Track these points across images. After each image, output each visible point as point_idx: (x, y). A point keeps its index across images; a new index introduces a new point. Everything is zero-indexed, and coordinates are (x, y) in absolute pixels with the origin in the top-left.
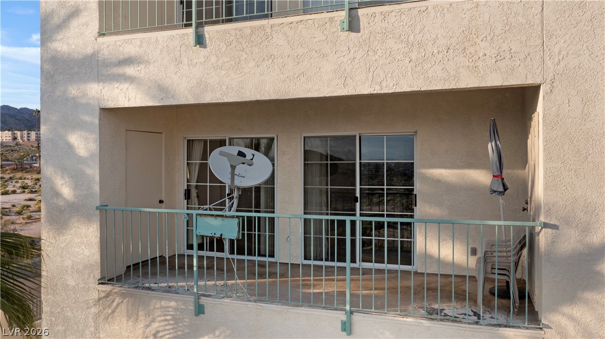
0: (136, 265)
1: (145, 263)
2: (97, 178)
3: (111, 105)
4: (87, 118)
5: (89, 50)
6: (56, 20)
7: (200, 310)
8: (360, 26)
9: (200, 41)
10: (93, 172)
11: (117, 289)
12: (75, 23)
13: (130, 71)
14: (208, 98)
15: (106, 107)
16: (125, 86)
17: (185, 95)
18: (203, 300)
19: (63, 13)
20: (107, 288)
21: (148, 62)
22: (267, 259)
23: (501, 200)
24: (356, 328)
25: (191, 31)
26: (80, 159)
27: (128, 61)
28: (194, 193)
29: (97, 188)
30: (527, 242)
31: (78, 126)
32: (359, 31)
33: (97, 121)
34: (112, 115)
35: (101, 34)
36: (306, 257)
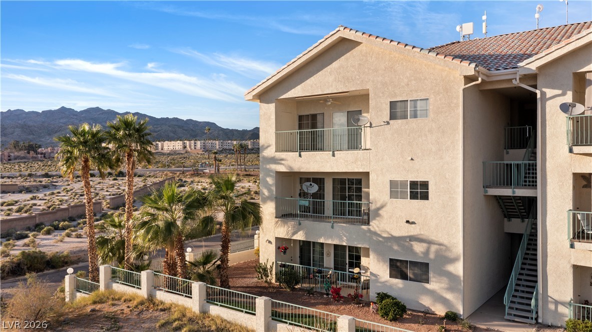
0: (285, 215)
1: (287, 214)
2: (275, 190)
3: (278, 171)
4: (272, 174)
5: (273, 156)
6: (265, 147)
7: (300, 224)
8: (335, 155)
9: (300, 156)
10: (274, 188)
11: (280, 219)
12: (269, 148)
13: (283, 162)
14: (302, 171)
16: (282, 166)
17: (296, 170)
18: (301, 222)
19: (266, 145)
20: (278, 219)
21: (287, 160)
22: (322, 215)
24: (334, 227)
25: (298, 153)
26: (270, 185)
27: (282, 160)
28: (302, 194)
29: (274, 193)
31: (269, 176)
33: (275, 175)
34: (279, 174)
35: (276, 152)
36: (334, 215)
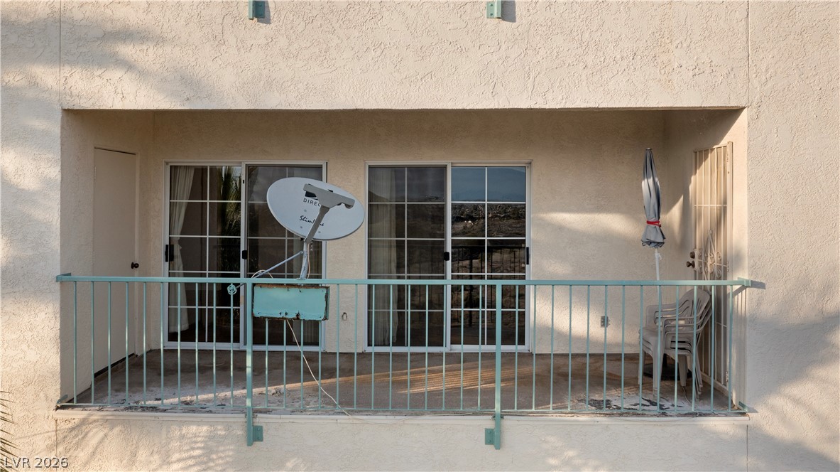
2: (56, 226)
7: (255, 435)
8: (515, 12)
9: (260, 12)
13: (127, 50)
15: (76, 108)
18: (262, 419)
20: (76, 415)
21: (160, 39)
23: (657, 254)
24: (508, 437)
28: (178, 251)
32: (513, 20)
36: (371, 342)
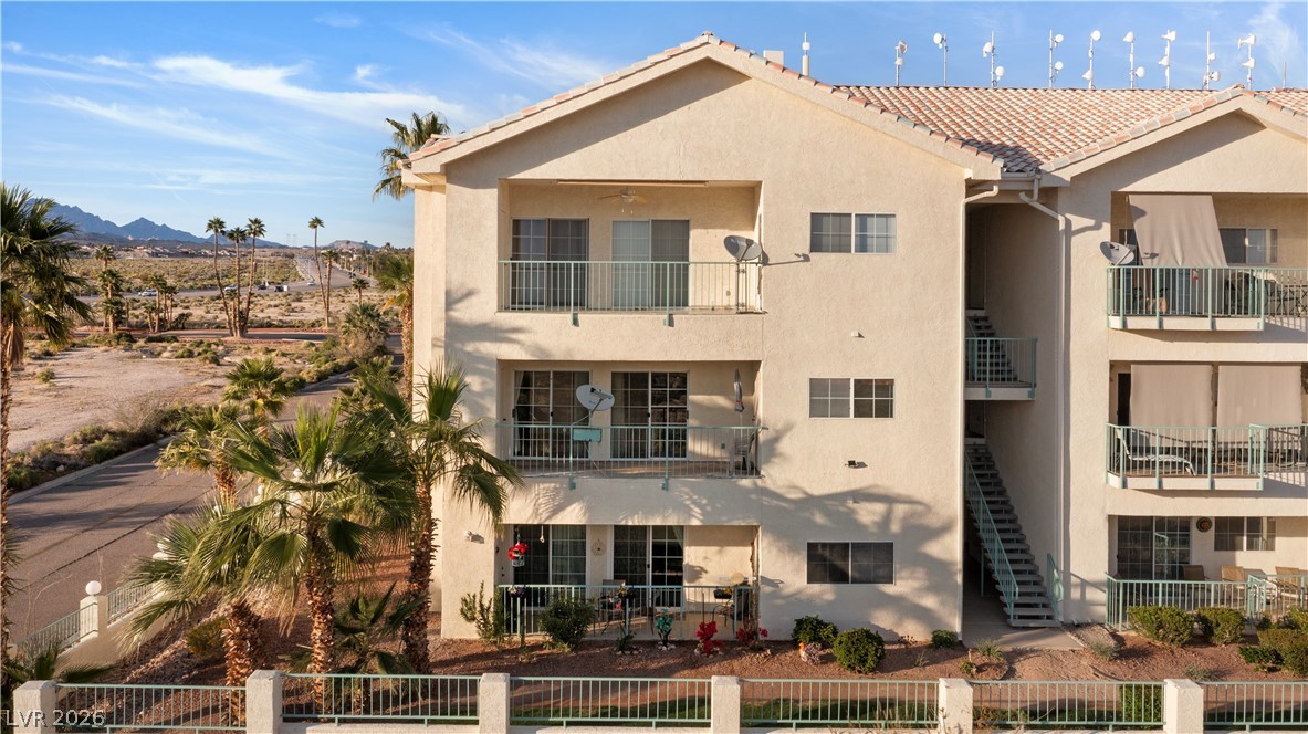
3: (506, 358)
4: (485, 366)
5: (490, 320)
7: (573, 486)
9: (575, 322)
13: (517, 336)
14: (578, 358)
16: (516, 346)
21: (535, 333)
23: (741, 415)
24: (671, 487)
25: (569, 315)
26: (481, 396)
27: (516, 331)
30: (755, 437)
33: (495, 370)
35: (501, 311)
36: (614, 456)
